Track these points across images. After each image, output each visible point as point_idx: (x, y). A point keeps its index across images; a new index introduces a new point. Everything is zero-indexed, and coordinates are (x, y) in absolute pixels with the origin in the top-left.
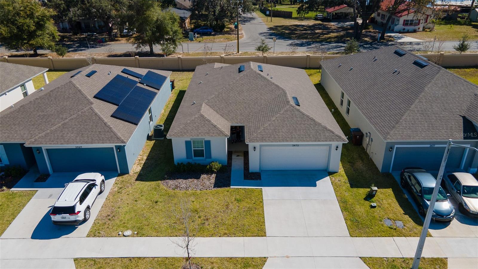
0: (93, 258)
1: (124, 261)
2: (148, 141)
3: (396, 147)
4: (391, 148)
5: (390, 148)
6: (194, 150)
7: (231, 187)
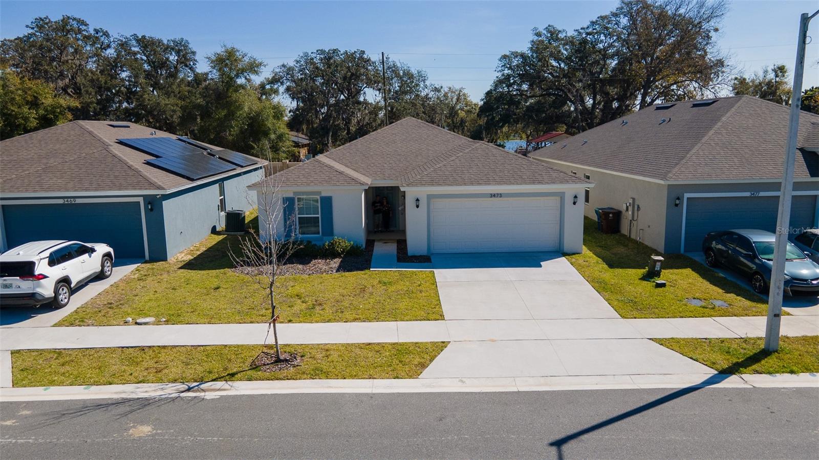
0: (56, 349)
1: (127, 351)
2: (213, 235)
3: (688, 198)
4: (678, 199)
5: (675, 199)
6: (299, 218)
7: (371, 269)
